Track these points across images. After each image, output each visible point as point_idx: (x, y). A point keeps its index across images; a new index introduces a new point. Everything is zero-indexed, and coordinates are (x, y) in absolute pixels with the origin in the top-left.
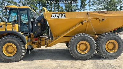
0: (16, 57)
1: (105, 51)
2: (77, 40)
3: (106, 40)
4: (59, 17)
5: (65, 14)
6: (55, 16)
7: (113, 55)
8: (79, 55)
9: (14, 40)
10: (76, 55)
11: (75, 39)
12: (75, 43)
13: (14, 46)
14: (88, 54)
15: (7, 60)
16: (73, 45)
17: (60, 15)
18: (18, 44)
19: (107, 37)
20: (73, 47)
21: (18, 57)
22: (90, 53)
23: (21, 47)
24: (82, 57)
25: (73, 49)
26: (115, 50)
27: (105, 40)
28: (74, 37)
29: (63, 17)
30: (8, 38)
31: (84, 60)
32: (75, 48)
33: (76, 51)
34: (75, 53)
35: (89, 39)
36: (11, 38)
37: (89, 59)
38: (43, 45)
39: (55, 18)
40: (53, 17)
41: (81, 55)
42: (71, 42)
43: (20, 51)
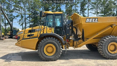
0: (55, 57)
2: (108, 41)
5: (98, 18)
6: (90, 20)
9: (54, 42)
10: (108, 55)
11: (106, 41)
12: (106, 44)
13: (54, 47)
15: (48, 59)
16: (105, 46)
18: (57, 45)
20: (105, 48)
21: (57, 56)
23: (60, 47)
24: (112, 57)
25: (105, 50)
28: (106, 39)
29: (96, 21)
30: (49, 40)
32: (106, 49)
33: (107, 51)
36: (52, 40)
38: (71, 46)
40: (88, 22)
42: (102, 43)
43: (59, 51)
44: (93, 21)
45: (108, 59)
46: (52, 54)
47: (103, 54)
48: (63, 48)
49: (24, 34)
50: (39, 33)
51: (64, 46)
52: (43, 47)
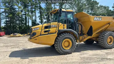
0: (72, 50)
4: (98, 19)
5: (101, 18)
13: (70, 41)
14: (113, 45)
15: (66, 52)
16: (106, 39)
23: (75, 41)
25: (105, 42)
28: (106, 34)
30: (66, 35)
35: (113, 35)
40: (95, 20)
42: (104, 37)
43: (74, 45)
45: (107, 49)
46: (68, 48)
47: (104, 46)
48: (77, 42)
49: (42, 30)
50: (57, 29)
51: (78, 40)
52: (61, 42)
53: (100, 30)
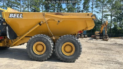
1: (61, 53)
2: (33, 40)
3: (63, 42)
4: (16, 16)
5: (22, 14)
6: (13, 15)
7: (69, 58)
8: (35, 55)
10: (32, 55)
11: (31, 40)
12: (31, 44)
14: (44, 55)
17: (18, 15)
19: (63, 39)
22: (45, 54)
24: (38, 58)
26: (72, 53)
27: (61, 42)
28: (31, 38)
29: (21, 17)
31: (40, 61)
32: (31, 49)
33: (31, 51)
34: (31, 53)
35: (45, 41)
37: (45, 60)
39: (13, 18)
40: (11, 17)
41: (37, 56)
44: (17, 17)
53: (28, 33)
